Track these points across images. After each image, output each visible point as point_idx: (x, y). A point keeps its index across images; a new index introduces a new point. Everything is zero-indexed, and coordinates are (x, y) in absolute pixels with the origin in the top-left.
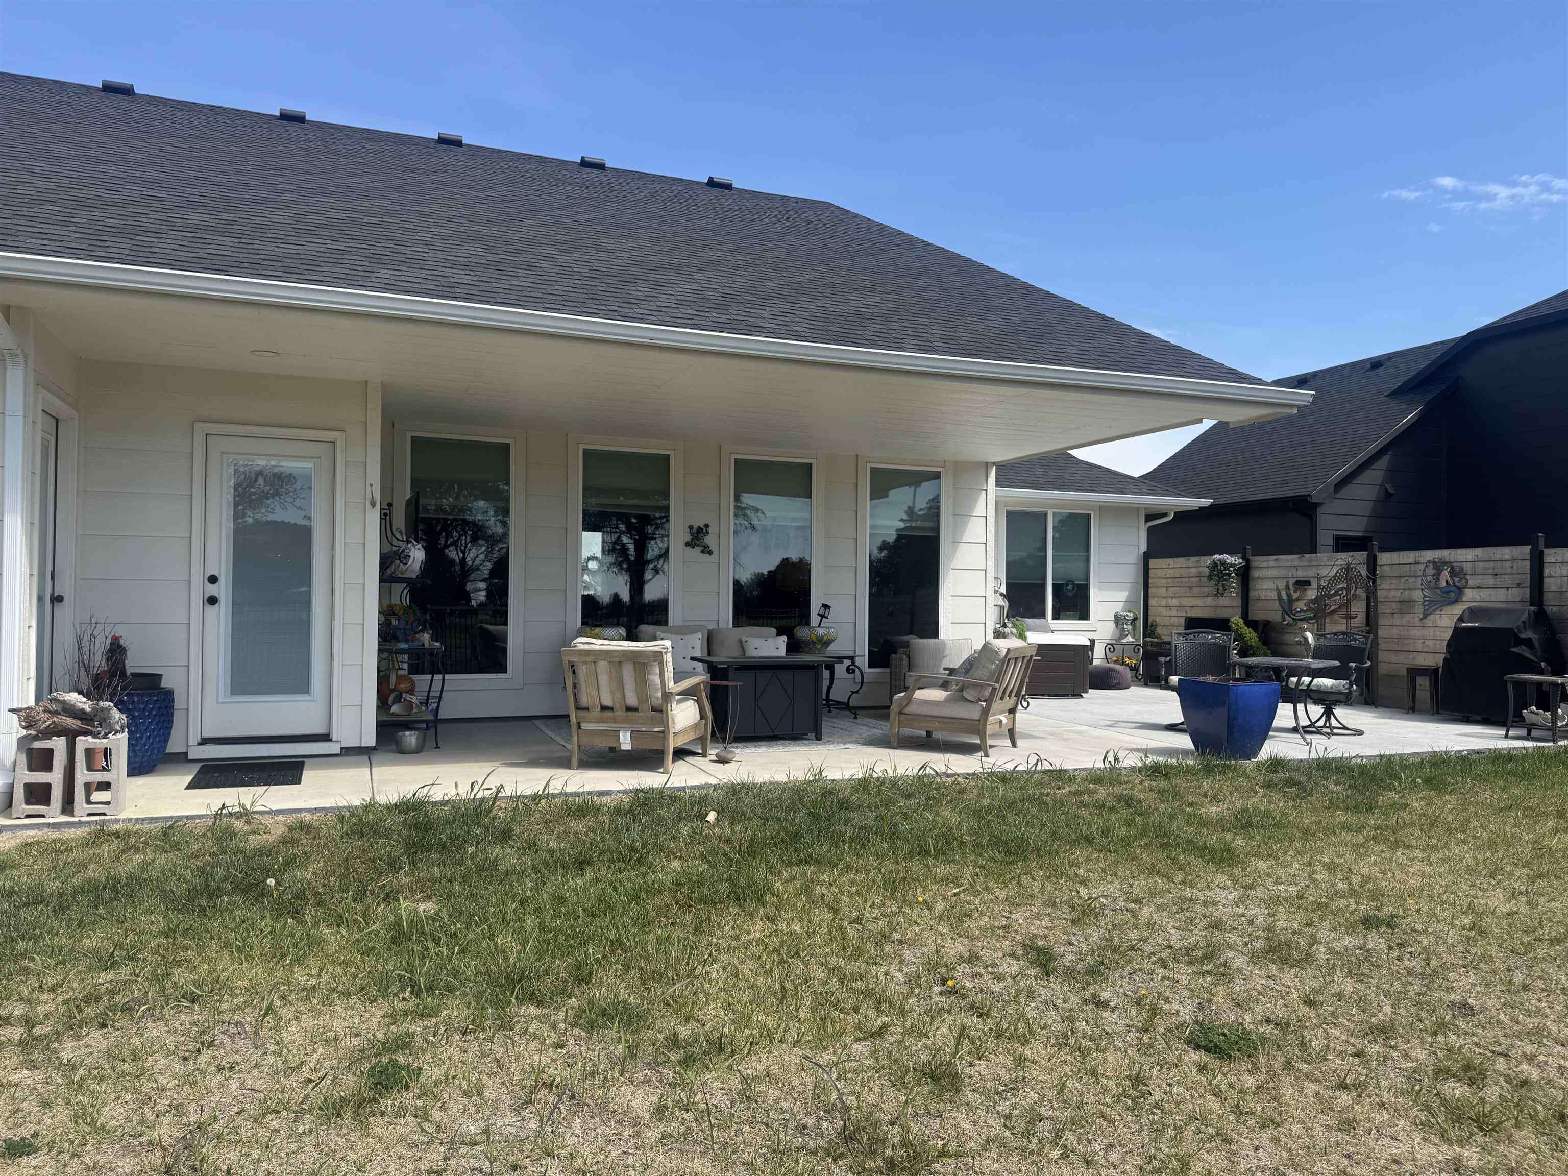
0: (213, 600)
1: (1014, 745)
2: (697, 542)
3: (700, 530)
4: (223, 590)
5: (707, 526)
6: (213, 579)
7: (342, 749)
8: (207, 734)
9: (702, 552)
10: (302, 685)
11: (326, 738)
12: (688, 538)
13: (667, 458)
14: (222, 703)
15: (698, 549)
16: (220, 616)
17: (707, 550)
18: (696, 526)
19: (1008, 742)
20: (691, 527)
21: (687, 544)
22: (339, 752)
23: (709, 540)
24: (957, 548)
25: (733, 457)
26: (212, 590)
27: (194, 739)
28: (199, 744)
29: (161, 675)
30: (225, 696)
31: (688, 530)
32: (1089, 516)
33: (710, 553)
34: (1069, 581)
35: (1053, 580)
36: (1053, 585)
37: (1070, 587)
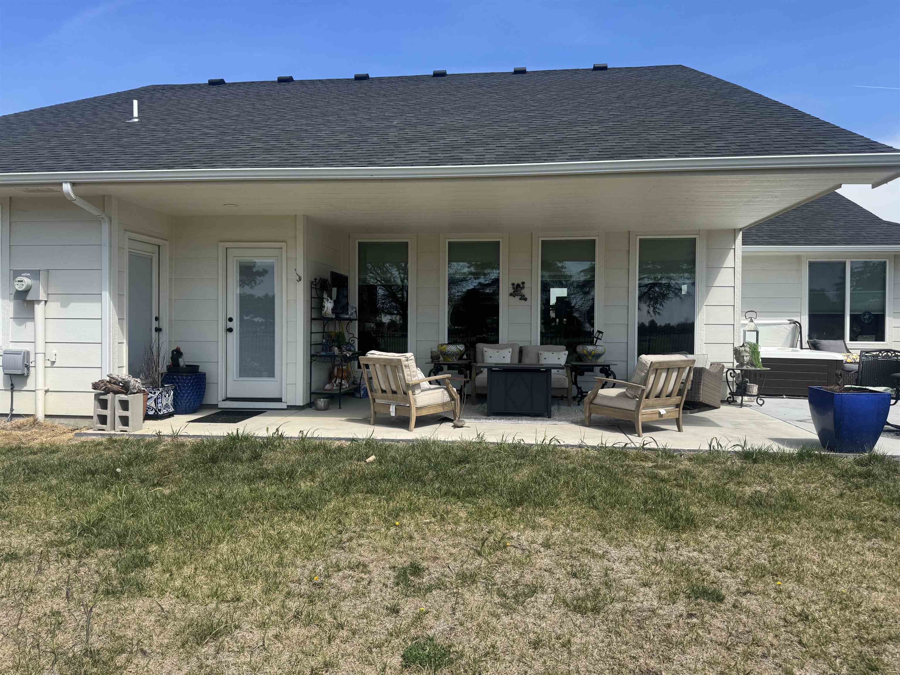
0: (230, 330)
1: (680, 430)
2: (516, 293)
3: (518, 285)
4: (235, 325)
5: (523, 283)
6: (231, 320)
7: (288, 406)
8: (229, 396)
9: (520, 299)
10: (271, 374)
11: (279, 400)
12: (511, 291)
13: (498, 243)
14: (235, 381)
15: (517, 298)
16: (234, 338)
17: (523, 298)
18: (516, 284)
19: (675, 428)
20: (513, 284)
21: (511, 295)
22: (286, 407)
23: (525, 292)
24: (710, 290)
25: (541, 239)
26: (230, 325)
27: (220, 399)
28: (223, 401)
29: (199, 366)
30: (237, 378)
31: (511, 286)
32: (885, 263)
33: (526, 299)
34: (866, 312)
35: (851, 311)
36: (851, 316)
37: (867, 317)
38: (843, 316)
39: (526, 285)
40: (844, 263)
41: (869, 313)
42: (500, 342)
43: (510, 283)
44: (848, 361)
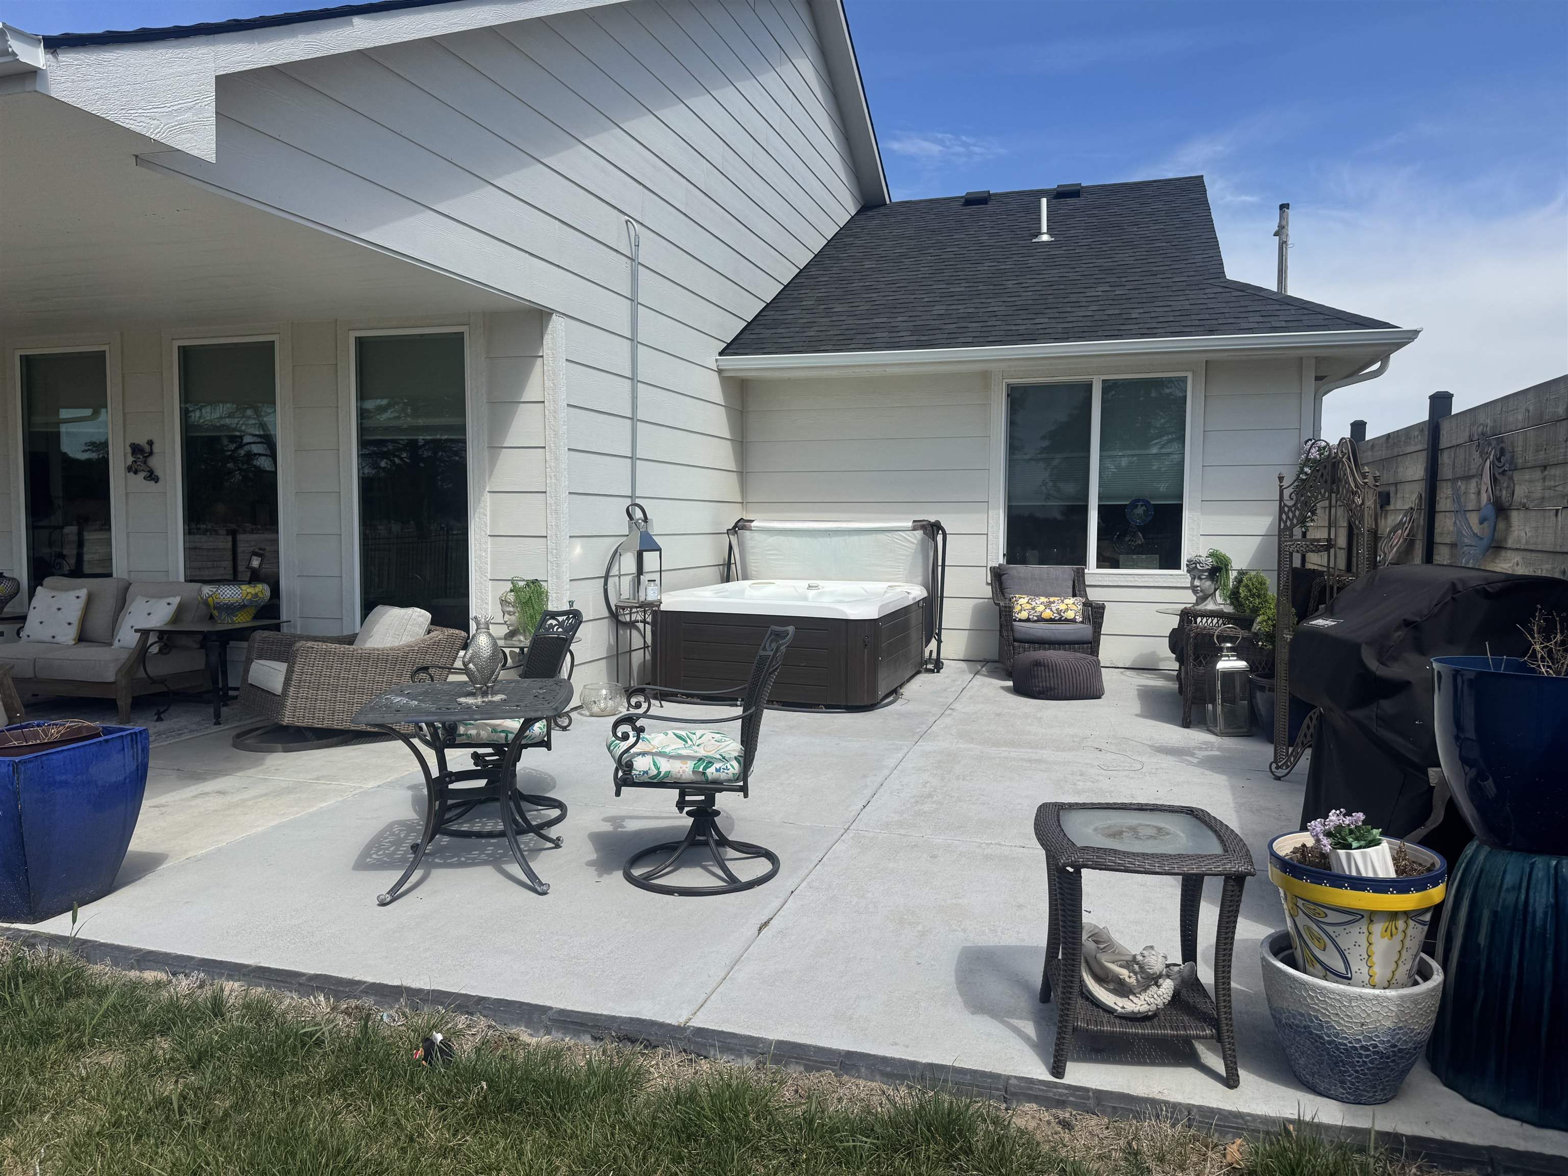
13: (102, 355)
17: (152, 477)
24: (498, 457)
25: (176, 344)
32: (1184, 380)
33: (156, 479)
34: (1138, 500)
35: (1100, 498)
36: (1101, 508)
37: (1140, 510)
38: (1084, 510)
39: (156, 449)
40: (1088, 387)
41: (1146, 503)
42: (115, 575)
43: (128, 444)
44: (1044, 616)
